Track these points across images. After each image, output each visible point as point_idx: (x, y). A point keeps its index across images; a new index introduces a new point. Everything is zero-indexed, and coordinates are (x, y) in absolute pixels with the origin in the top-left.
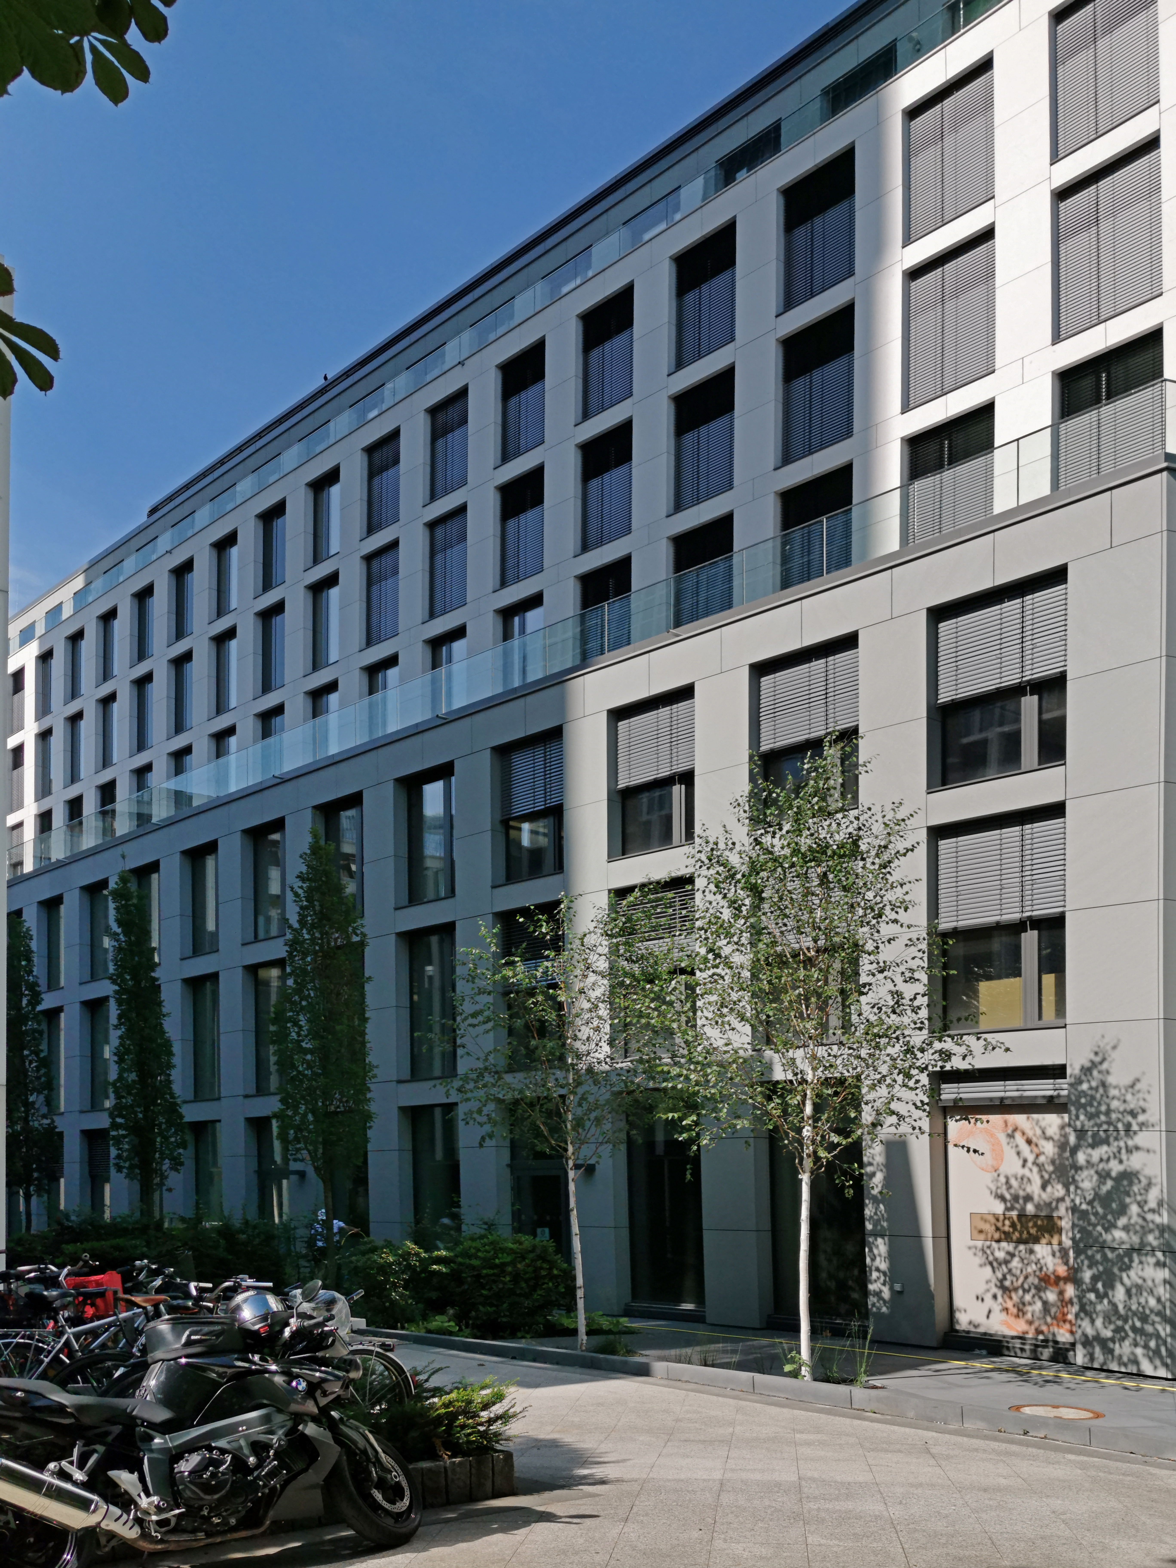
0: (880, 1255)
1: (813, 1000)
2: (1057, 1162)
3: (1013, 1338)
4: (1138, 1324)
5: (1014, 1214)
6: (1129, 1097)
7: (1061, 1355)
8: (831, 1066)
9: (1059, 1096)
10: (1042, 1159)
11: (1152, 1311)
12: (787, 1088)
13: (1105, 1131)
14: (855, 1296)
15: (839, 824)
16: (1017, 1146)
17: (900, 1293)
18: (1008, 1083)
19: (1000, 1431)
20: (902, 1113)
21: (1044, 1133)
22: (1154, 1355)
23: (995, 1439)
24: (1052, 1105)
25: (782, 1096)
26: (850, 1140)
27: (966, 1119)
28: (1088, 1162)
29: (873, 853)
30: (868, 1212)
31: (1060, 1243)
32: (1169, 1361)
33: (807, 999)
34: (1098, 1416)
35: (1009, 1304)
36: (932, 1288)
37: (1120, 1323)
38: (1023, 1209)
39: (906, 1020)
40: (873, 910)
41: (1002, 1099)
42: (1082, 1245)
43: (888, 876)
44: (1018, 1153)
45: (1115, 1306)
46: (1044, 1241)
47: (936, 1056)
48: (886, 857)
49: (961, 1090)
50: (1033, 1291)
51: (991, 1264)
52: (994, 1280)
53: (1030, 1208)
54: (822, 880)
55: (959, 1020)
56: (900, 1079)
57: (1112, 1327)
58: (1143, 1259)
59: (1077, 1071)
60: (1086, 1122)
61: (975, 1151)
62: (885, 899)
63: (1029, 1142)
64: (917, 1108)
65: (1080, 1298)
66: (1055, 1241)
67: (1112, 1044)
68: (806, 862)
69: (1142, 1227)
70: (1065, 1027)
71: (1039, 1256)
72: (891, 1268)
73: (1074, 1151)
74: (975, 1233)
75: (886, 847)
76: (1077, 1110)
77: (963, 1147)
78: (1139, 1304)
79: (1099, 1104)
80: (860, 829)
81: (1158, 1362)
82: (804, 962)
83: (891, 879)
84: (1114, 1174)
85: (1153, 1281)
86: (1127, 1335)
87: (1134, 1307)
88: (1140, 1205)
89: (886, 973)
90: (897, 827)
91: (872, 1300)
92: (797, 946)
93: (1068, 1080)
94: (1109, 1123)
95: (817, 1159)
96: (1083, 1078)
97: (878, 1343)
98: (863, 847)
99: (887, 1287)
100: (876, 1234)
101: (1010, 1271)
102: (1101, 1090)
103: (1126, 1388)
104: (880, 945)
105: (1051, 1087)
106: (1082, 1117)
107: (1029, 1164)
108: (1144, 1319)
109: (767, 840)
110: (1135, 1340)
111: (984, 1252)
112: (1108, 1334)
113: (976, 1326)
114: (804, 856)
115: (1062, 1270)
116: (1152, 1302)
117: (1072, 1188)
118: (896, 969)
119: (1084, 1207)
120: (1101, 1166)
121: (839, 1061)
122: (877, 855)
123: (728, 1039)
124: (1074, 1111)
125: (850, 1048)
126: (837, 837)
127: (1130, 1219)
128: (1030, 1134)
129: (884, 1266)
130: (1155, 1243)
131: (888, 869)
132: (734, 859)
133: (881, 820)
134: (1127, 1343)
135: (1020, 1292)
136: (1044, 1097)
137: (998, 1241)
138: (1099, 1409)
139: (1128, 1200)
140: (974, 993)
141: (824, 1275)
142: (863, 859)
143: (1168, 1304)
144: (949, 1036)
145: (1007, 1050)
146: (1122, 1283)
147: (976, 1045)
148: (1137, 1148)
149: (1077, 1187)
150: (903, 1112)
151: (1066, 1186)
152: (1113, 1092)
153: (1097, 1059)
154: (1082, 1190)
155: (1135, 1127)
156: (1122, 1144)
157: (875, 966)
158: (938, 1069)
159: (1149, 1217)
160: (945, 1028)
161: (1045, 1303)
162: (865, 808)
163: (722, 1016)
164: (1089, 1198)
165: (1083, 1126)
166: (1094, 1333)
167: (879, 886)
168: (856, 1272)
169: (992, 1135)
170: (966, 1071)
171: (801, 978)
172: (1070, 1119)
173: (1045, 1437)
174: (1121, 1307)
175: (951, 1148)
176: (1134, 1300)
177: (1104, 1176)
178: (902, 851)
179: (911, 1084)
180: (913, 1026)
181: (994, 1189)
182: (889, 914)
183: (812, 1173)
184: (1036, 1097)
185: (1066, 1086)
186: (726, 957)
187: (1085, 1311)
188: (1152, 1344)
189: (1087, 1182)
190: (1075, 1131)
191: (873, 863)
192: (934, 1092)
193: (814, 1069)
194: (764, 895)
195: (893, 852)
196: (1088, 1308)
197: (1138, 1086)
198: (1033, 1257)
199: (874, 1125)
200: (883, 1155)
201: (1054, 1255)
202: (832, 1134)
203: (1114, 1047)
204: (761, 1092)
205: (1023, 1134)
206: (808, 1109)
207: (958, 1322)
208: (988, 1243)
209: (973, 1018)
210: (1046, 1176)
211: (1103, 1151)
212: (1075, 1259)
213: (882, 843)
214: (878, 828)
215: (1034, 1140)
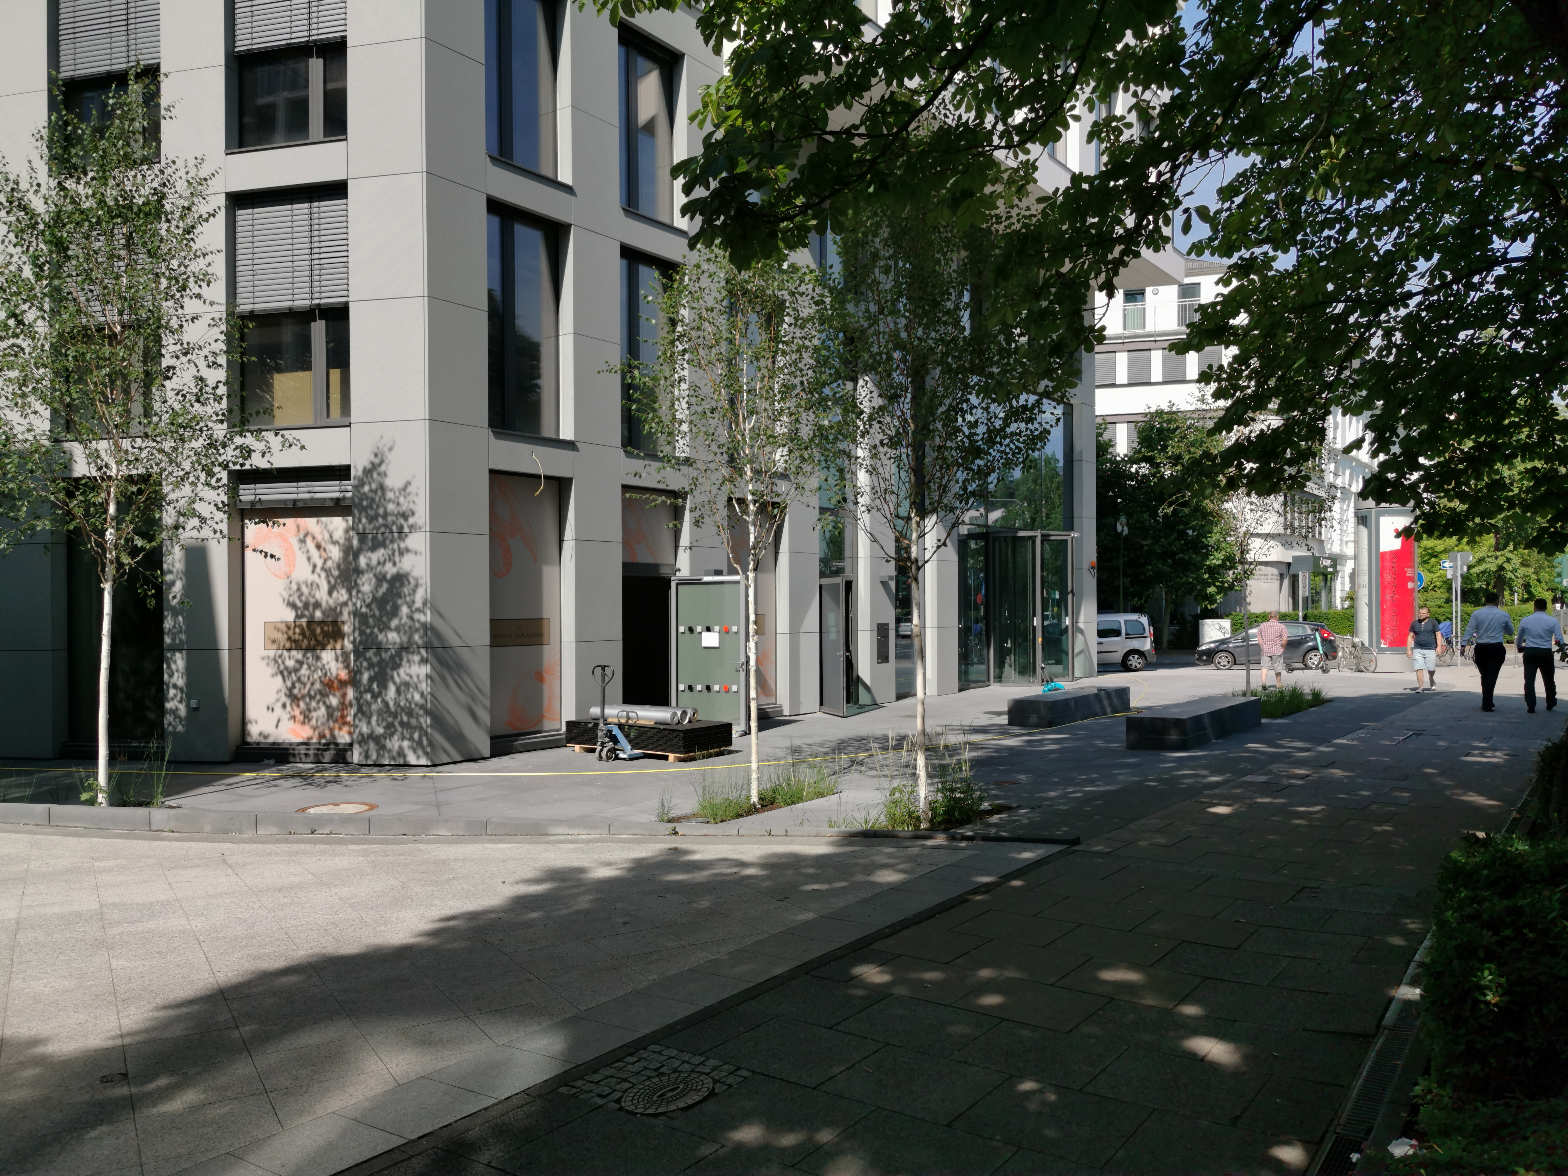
0: (177, 671)
1: (119, 383)
2: (342, 566)
3: (299, 744)
4: (405, 719)
5: (304, 621)
6: (402, 500)
7: (341, 757)
8: (137, 460)
9: (344, 498)
10: (329, 564)
11: (416, 704)
12: (91, 485)
13: (383, 533)
14: (152, 716)
15: (144, 176)
16: (308, 551)
17: (196, 709)
18: (300, 484)
19: (290, 833)
20: (204, 514)
21: (331, 537)
22: (417, 746)
23: (287, 841)
24: (337, 508)
25: (84, 493)
26: (154, 544)
27: (264, 522)
28: (368, 565)
29: (177, 215)
30: (168, 624)
31: (342, 648)
32: (429, 750)
33: (112, 382)
34: (372, 807)
35: (297, 712)
36: (227, 702)
37: (390, 719)
38: (312, 616)
39: (209, 410)
40: (177, 282)
41: (295, 501)
42: (361, 648)
43: (192, 243)
44: (309, 559)
45: (386, 704)
46: (329, 647)
47: (237, 452)
48: (189, 221)
49: (258, 491)
50: (318, 697)
51: (282, 673)
52: (284, 690)
53: (318, 614)
54: (128, 241)
55: (258, 413)
56: (203, 476)
57: (384, 724)
58: (411, 657)
59: (360, 473)
60: (367, 526)
61: (272, 556)
62: (189, 269)
63: (318, 547)
64: (218, 509)
65: (358, 699)
66: (338, 646)
67: (388, 446)
68: (113, 218)
69: (410, 627)
70: (349, 426)
71: (324, 662)
72: (188, 684)
73: (356, 556)
74: (269, 643)
75: (189, 209)
76: (360, 513)
77: (261, 552)
78: (407, 700)
79: (378, 507)
80: (164, 185)
81: (420, 752)
82: (109, 337)
83: (195, 247)
84: (389, 577)
85: (418, 677)
86: (396, 730)
87: (402, 704)
88: (410, 607)
89: (189, 356)
90: (200, 187)
91: (169, 718)
92: (102, 319)
93: (352, 482)
94: (386, 526)
95: (120, 565)
96: (365, 480)
97: (176, 763)
98: (168, 207)
99: (184, 704)
100: (175, 649)
101: (299, 679)
102: (379, 493)
103: (394, 779)
104: (184, 323)
105: (337, 488)
106: (364, 520)
107: (318, 570)
108: (410, 713)
109: (70, 184)
110: (402, 733)
111: (275, 660)
112: (380, 730)
113: (265, 737)
114: (110, 211)
115: (344, 675)
116: (417, 697)
117: (354, 593)
118: (200, 352)
119: (364, 610)
120: (379, 569)
121: (143, 455)
122: (182, 217)
123: (30, 424)
124: (357, 515)
125: (154, 441)
126: (142, 192)
127: (401, 619)
128: (319, 538)
129: (181, 682)
130: (420, 642)
131: (191, 236)
132: (38, 205)
133: (184, 177)
134: (396, 737)
135: (307, 699)
136: (332, 499)
137: (289, 650)
138: (372, 801)
139: (400, 602)
140: (268, 387)
141: (121, 696)
142: (168, 221)
143: (429, 697)
144: (248, 431)
145: (303, 447)
146: (394, 683)
147: (275, 441)
148: (408, 550)
149: (359, 591)
150: (206, 514)
151: (349, 591)
152: (390, 495)
153: (377, 461)
154: (363, 594)
155: (406, 530)
156: (396, 546)
157: (178, 347)
158: (238, 467)
159: (417, 616)
160: (244, 422)
161: (328, 707)
162: (169, 161)
163: (24, 395)
164: (368, 601)
165: (364, 529)
166: (369, 731)
167: (183, 254)
168: (153, 691)
169: (286, 540)
170: (265, 471)
171: (107, 355)
172: (354, 522)
173: (331, 833)
174: (391, 704)
175: (248, 553)
176: (402, 697)
177: (381, 579)
178: (205, 216)
179: (213, 482)
180: (214, 418)
181: (286, 596)
182: (194, 288)
183: (114, 581)
184: (325, 500)
185: (350, 488)
186: (30, 325)
187: (363, 712)
188: (416, 736)
189: (367, 585)
190: (358, 534)
191: (178, 227)
192: (233, 492)
193: (119, 463)
194: (70, 253)
195: (196, 216)
196: (364, 708)
197: (409, 489)
198: (319, 664)
199: (176, 527)
200: (183, 562)
201: (337, 660)
202: (136, 537)
203: (390, 449)
204: (64, 488)
205: (314, 538)
206: (112, 509)
207: (249, 735)
208: (280, 652)
209: (269, 412)
210: (333, 581)
211: (380, 553)
212: (355, 661)
213: (186, 205)
214: (181, 186)
215: (323, 544)
